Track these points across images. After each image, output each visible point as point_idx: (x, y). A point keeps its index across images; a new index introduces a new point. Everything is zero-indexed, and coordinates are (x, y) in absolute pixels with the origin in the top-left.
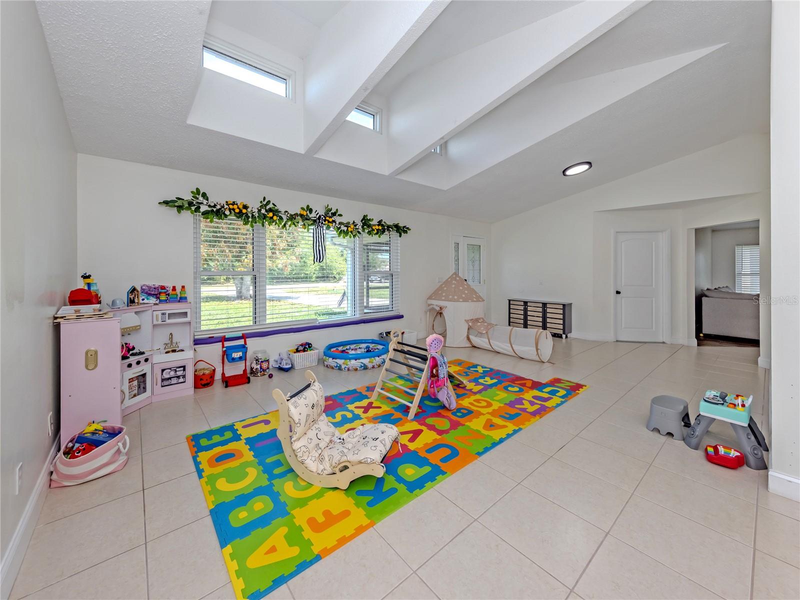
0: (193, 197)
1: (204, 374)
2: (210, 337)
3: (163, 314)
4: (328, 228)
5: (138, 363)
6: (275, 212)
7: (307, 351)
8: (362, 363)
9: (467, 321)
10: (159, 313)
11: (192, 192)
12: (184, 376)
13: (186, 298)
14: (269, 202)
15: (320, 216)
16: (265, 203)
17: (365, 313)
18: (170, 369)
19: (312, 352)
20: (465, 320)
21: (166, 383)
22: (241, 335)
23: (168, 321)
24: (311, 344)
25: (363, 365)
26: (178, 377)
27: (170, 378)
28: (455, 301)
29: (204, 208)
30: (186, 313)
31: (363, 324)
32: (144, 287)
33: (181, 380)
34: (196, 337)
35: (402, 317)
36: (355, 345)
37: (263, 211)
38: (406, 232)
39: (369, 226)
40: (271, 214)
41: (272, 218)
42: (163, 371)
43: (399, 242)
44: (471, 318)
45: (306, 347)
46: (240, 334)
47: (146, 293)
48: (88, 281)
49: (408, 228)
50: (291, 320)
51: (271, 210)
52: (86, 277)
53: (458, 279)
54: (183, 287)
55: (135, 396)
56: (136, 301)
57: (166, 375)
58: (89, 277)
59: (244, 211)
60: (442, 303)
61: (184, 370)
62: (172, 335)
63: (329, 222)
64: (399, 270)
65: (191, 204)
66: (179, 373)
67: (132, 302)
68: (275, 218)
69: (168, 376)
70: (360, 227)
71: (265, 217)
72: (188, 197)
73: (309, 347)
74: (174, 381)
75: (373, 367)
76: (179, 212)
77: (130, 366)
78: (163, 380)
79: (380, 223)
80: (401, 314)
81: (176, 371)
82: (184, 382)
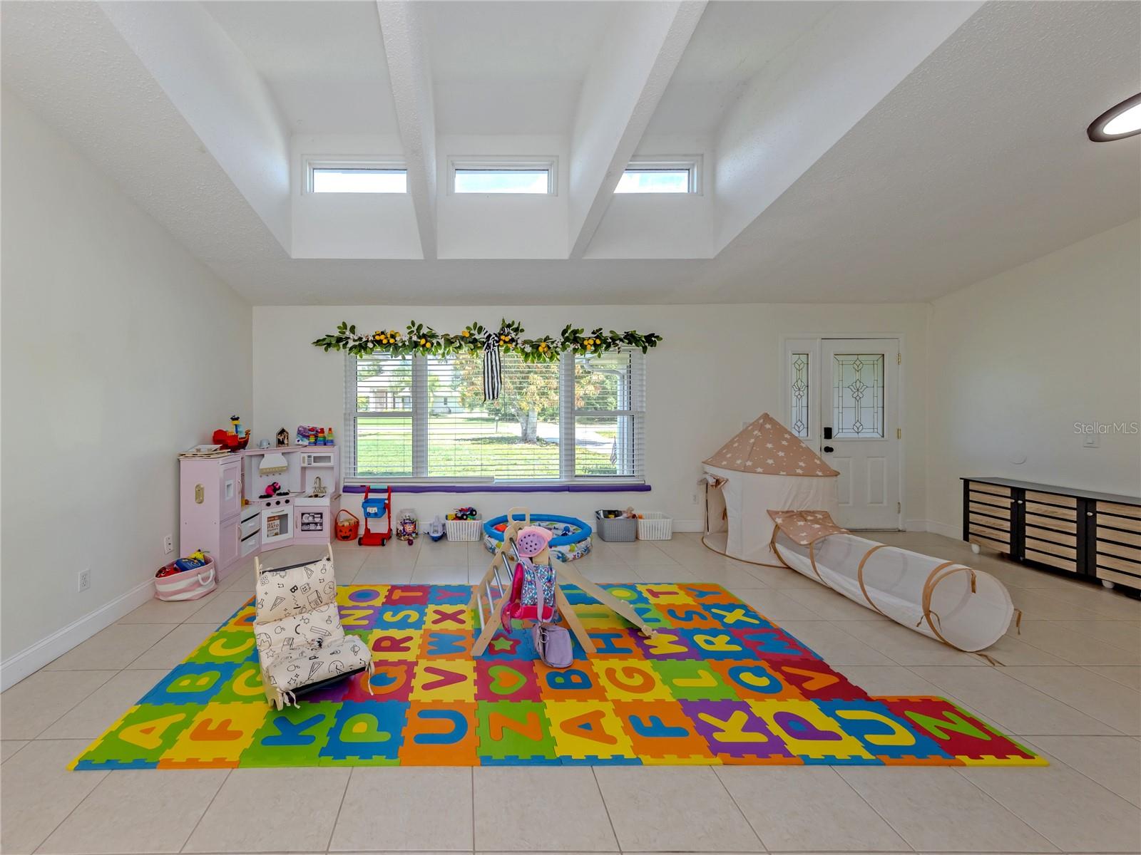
0: (340, 332)
1: (343, 526)
2: (362, 486)
3: (309, 457)
4: (507, 350)
5: (278, 503)
6: (429, 336)
7: (466, 519)
8: (559, 552)
9: (772, 514)
10: (306, 455)
11: (339, 327)
12: (321, 524)
13: (332, 441)
14: (420, 327)
15: (490, 335)
16: (416, 328)
17: (576, 476)
18: (309, 514)
19: (473, 521)
20: (768, 511)
21: (306, 528)
22: (386, 488)
23: (314, 464)
24: (475, 511)
25: (560, 555)
26: (316, 524)
27: (308, 524)
28: (746, 470)
29: (351, 343)
30: (330, 457)
31: (567, 492)
32: (300, 429)
33: (319, 527)
34: (346, 484)
35: (648, 489)
36: (548, 523)
37: (415, 338)
38: (653, 344)
39: (575, 340)
40: (423, 341)
41: (424, 346)
42: (303, 514)
43: (645, 362)
44: (786, 509)
45: (467, 514)
46: (385, 486)
47: (302, 435)
48: (236, 422)
49: (657, 337)
50: (453, 475)
51: (424, 336)
52: (235, 419)
53: (768, 426)
54: (330, 429)
55: (276, 534)
56: (286, 442)
57: (307, 519)
58: (237, 419)
59: (392, 341)
60: (721, 473)
61: (321, 517)
62: (320, 479)
63: (505, 342)
64: (644, 410)
65: (339, 340)
66: (317, 520)
67: (280, 443)
68: (428, 345)
69: (306, 521)
70: (559, 345)
71: (416, 345)
72: (336, 333)
73: (471, 514)
74: (312, 527)
75: (574, 558)
76: (326, 349)
77: (268, 504)
78: (303, 524)
79: (597, 333)
80: (646, 484)
81: (314, 518)
82: (322, 530)
